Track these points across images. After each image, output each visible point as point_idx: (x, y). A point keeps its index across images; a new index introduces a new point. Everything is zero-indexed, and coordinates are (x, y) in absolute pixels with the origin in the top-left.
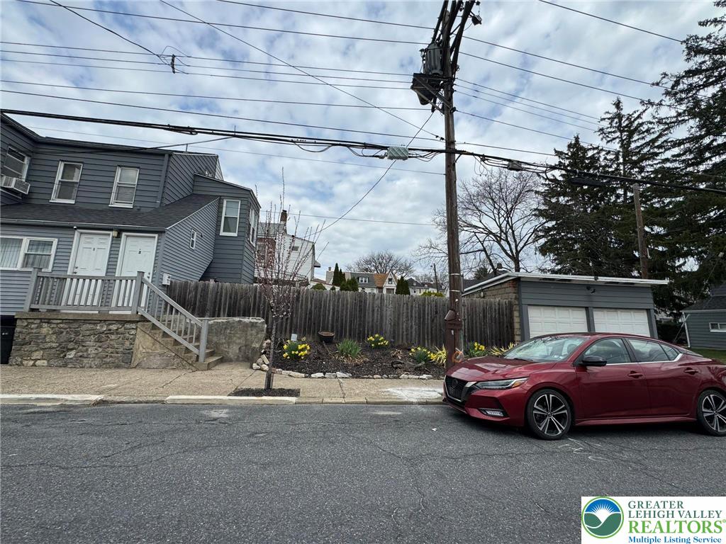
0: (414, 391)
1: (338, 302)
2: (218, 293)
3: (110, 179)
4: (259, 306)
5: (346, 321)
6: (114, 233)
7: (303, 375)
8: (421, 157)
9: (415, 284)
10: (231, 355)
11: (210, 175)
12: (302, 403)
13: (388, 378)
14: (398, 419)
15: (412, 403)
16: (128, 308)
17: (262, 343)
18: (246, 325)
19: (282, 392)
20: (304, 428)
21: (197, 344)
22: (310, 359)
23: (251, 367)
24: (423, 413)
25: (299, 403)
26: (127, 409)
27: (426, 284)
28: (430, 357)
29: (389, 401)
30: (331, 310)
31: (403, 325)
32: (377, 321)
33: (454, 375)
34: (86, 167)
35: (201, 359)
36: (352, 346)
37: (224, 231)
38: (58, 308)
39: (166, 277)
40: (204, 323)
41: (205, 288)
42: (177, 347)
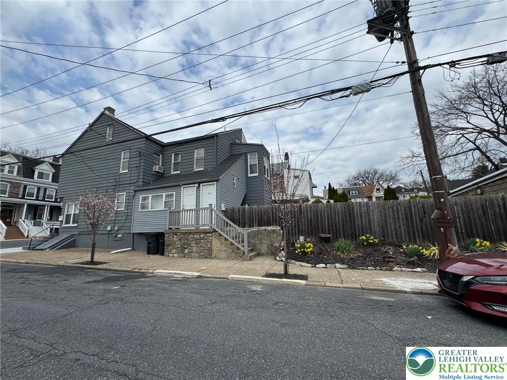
0: (407, 281)
1: (331, 211)
2: (251, 213)
3: (192, 157)
4: (276, 218)
5: (339, 225)
6: (197, 185)
7: (310, 265)
8: (384, 84)
9: (403, 190)
10: (263, 251)
11: (239, 142)
12: (310, 285)
13: (381, 270)
14: (391, 304)
15: (405, 292)
16: (207, 225)
17: (281, 243)
18: (269, 231)
19: (296, 277)
20: (311, 302)
21: (243, 244)
22: (314, 254)
23: (276, 259)
24: (417, 301)
25: (308, 285)
26: (211, 281)
27: (415, 189)
28: (423, 253)
29: (382, 288)
30: (326, 218)
31: (391, 226)
32: (366, 224)
33: (449, 269)
34: (183, 153)
35: (246, 253)
36: (346, 244)
37: (250, 174)
38: (179, 227)
39: (223, 205)
40: (245, 231)
41: (244, 210)
42: (233, 246)
